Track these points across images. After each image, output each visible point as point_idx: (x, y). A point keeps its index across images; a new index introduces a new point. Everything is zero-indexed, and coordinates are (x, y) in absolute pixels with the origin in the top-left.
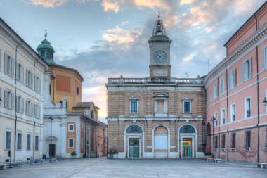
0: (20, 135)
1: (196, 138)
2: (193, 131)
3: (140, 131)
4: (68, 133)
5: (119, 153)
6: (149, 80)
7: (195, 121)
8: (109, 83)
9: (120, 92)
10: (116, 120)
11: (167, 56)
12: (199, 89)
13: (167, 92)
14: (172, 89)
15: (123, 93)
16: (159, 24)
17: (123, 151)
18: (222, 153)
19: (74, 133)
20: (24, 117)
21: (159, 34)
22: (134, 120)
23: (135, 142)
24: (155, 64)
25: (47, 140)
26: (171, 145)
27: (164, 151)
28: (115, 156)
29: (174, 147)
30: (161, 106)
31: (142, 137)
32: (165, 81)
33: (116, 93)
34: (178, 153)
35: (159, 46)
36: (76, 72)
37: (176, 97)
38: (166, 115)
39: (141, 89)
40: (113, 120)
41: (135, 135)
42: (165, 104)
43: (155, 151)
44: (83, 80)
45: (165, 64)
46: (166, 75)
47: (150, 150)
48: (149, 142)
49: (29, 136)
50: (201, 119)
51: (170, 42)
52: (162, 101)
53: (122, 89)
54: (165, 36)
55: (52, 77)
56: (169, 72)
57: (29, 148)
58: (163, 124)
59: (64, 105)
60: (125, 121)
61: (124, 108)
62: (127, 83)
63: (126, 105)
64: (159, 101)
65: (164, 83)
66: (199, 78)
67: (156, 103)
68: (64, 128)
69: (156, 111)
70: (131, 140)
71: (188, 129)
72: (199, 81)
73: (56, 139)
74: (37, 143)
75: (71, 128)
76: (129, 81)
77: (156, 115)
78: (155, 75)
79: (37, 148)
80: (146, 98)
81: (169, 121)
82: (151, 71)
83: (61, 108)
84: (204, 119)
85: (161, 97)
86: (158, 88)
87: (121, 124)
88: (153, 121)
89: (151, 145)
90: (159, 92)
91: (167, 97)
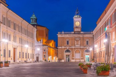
3: (70, 52)
4: (43, 53)
5: (62, 60)
6: (73, 33)
9: (62, 37)
10: (61, 48)
12: (92, 36)
14: (82, 36)
15: (64, 38)
17: (64, 59)
19: (46, 53)
22: (68, 48)
25: (36, 55)
26: (81, 57)
27: (79, 59)
28: (61, 61)
30: (78, 42)
31: (70, 54)
34: (84, 60)
35: (77, 20)
37: (83, 39)
39: (70, 36)
41: (68, 53)
43: (76, 59)
45: (79, 26)
47: (74, 59)
49: (31, 54)
55: (37, 31)
57: (31, 58)
60: (64, 48)
61: (64, 43)
63: (65, 42)
64: (77, 40)
65: (78, 34)
67: (76, 41)
68: (42, 51)
69: (76, 44)
70: (66, 55)
72: (92, 33)
73: (39, 55)
75: (45, 50)
77: (76, 46)
78: (76, 31)
79: (33, 58)
80: (72, 40)
81: (81, 48)
82: (74, 29)
83: (41, 43)
85: (78, 39)
86: (76, 36)
87: (63, 49)
88: (74, 48)
89: (74, 57)
90: (77, 37)
91: (80, 39)
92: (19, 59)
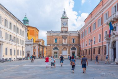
0: (18, 51)
1: (76, 52)
2: (76, 49)
3: (58, 49)
4: (34, 50)
6: (61, 32)
7: (76, 46)
8: (47, 33)
10: (50, 45)
11: (67, 24)
12: (77, 35)
13: (67, 36)
14: (69, 35)
16: (64, 12)
19: (36, 50)
20: (19, 45)
21: (65, 16)
22: (56, 45)
23: (56, 53)
24: (63, 26)
26: (68, 54)
27: (66, 56)
29: (69, 55)
31: (58, 51)
32: (66, 32)
33: (50, 36)
35: (64, 20)
36: (36, 29)
37: (70, 38)
38: (66, 44)
39: (58, 35)
40: (49, 45)
41: (56, 51)
42: (66, 40)
44: (39, 31)
45: (66, 26)
46: (66, 30)
48: (61, 53)
49: (21, 51)
50: (78, 45)
51: (68, 19)
52: (65, 39)
53: (52, 35)
54: (66, 17)
55: (28, 31)
56: (68, 29)
57: (21, 55)
58: (66, 47)
60: (53, 46)
62: (53, 33)
63: (53, 40)
64: (64, 39)
66: (78, 31)
68: (32, 48)
69: (63, 42)
71: (74, 48)
72: (78, 32)
73: (30, 52)
74: (23, 53)
75: (35, 48)
76: (54, 32)
77: (63, 44)
78: (63, 30)
79: (23, 55)
80: (60, 38)
82: (62, 29)
83: (31, 41)
84: (79, 45)
88: (62, 46)
89: (61, 54)
90: (64, 36)
91: (67, 38)
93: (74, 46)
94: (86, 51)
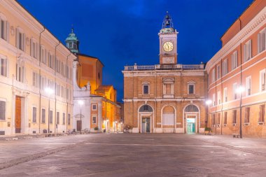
0: (58, 114)
1: (198, 116)
2: (197, 110)
3: (151, 111)
4: (92, 112)
5: (134, 129)
7: (198, 101)
8: (125, 70)
9: (134, 78)
10: (131, 101)
11: (174, 46)
12: (202, 74)
13: (174, 77)
14: (179, 74)
15: (137, 78)
17: (137, 127)
18: (218, 129)
19: (97, 112)
23: (147, 119)
25: (76, 116)
26: (177, 122)
27: (171, 127)
28: (130, 131)
29: (180, 124)
30: (168, 89)
31: (152, 115)
32: (172, 67)
33: (131, 78)
34: (183, 129)
36: (98, 61)
37: (182, 81)
39: (151, 75)
41: (147, 114)
42: (172, 87)
43: (164, 127)
46: (173, 62)
47: (160, 126)
49: (64, 114)
50: (204, 100)
52: (170, 84)
53: (136, 75)
56: (176, 59)
57: (64, 123)
58: (171, 104)
59: (88, 88)
60: (138, 102)
61: (138, 91)
62: (140, 70)
63: (139, 89)
64: (166, 84)
65: (171, 69)
67: (164, 86)
69: (164, 92)
70: (143, 118)
71: (192, 108)
73: (82, 116)
74: (69, 120)
75: (94, 107)
77: (165, 97)
78: (164, 62)
79: (69, 124)
80: (156, 82)
81: (176, 102)
82: (161, 59)
83: (86, 90)
85: (169, 81)
86: (166, 74)
87: (135, 105)
88: (161, 102)
89: (160, 122)
90: (167, 77)
91: (174, 82)
92: (32, 125)
93: (194, 101)
94: (226, 113)
